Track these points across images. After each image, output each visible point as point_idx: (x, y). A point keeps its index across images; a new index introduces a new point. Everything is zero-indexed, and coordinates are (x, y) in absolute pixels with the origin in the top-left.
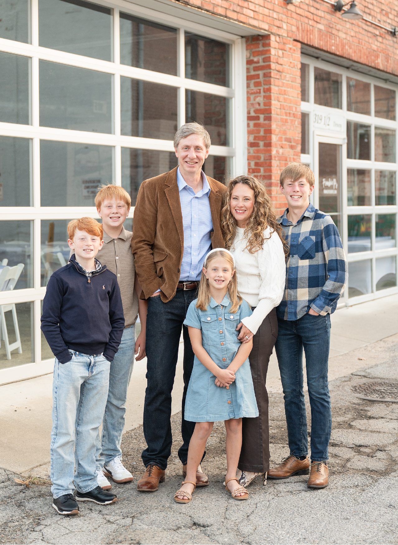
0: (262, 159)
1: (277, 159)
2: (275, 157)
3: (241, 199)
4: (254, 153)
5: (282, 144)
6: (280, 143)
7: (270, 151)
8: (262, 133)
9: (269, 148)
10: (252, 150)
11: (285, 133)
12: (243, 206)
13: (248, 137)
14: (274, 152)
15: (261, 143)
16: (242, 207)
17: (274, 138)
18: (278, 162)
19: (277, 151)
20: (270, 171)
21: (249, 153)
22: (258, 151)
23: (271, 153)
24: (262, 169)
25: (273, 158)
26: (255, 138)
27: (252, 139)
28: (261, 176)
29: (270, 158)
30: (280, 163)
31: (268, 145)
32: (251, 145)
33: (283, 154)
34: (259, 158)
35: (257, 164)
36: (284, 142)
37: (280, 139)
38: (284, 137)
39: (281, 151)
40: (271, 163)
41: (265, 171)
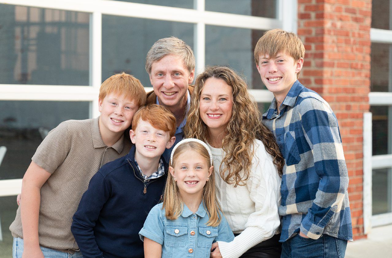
0: (313, 34)
1: (332, 33)
2: (329, 31)
3: (214, 99)
4: (305, 26)
5: (342, 16)
6: (337, 14)
7: (322, 24)
8: (314, 2)
9: (321, 20)
10: (303, 22)
11: (345, 2)
12: (218, 108)
13: (299, 7)
14: (328, 25)
15: (313, 15)
16: (216, 110)
17: (328, 8)
18: (335, 38)
19: (334, 25)
20: (322, 48)
21: (299, 26)
22: (309, 24)
23: (323, 26)
24: (313, 46)
25: (326, 32)
26: (306, 8)
27: (302, 10)
28: (311, 54)
29: (322, 32)
30: (338, 39)
31: (321, 16)
32: (302, 16)
33: (342, 27)
34: (309, 32)
35: (308, 39)
36: (344, 14)
37: (339, 10)
38: (344, 7)
39: (339, 24)
40: (322, 38)
41: (317, 48)
